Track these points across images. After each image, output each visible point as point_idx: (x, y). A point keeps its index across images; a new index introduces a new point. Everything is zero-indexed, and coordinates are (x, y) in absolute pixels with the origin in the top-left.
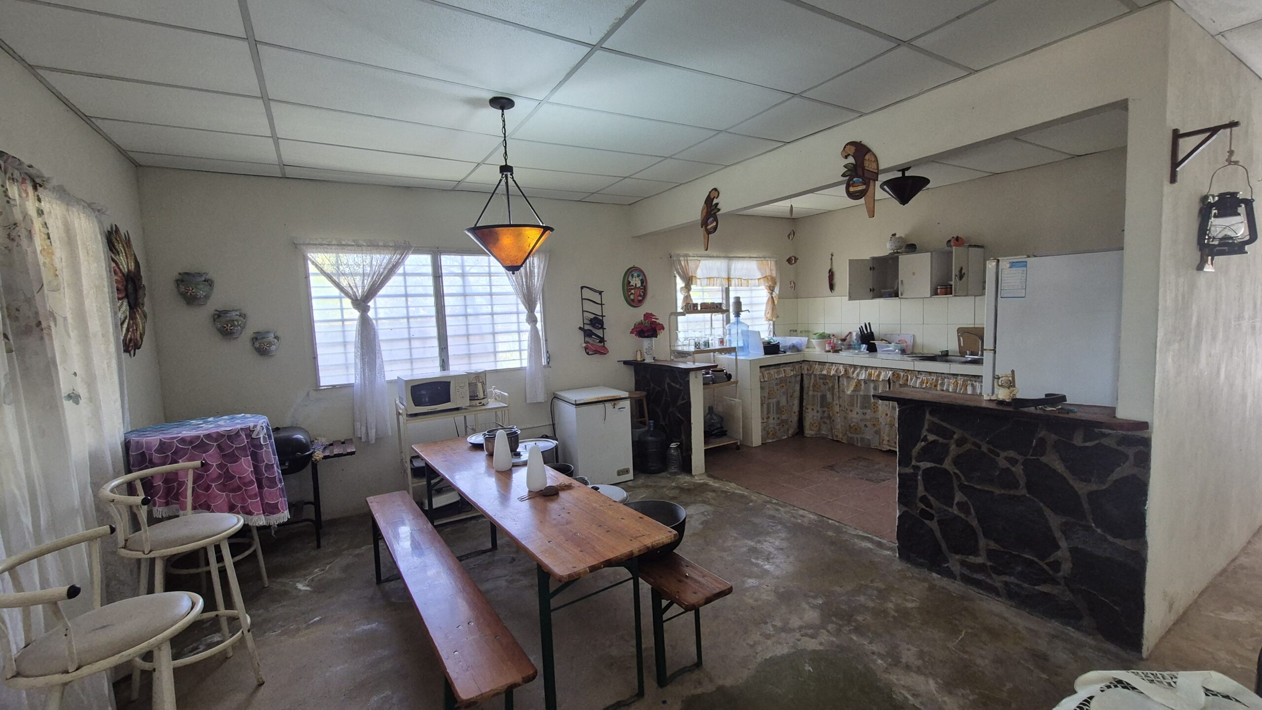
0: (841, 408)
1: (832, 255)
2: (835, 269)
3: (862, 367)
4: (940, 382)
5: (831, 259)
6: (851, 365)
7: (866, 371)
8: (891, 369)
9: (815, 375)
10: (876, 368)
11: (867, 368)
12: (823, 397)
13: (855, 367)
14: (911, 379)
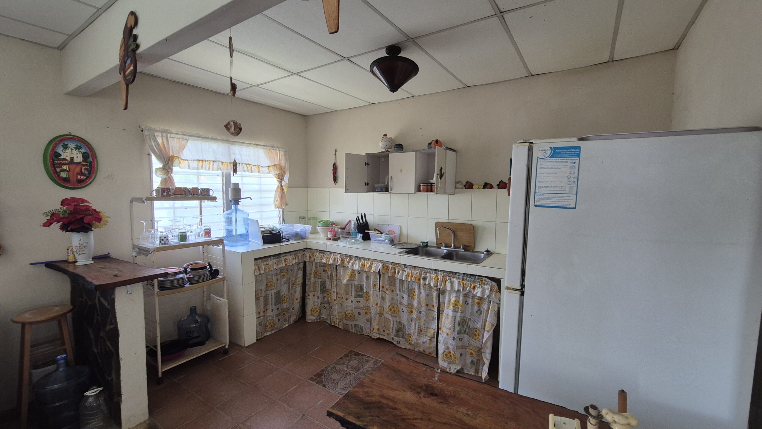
0: (338, 296)
1: (336, 151)
2: (338, 164)
3: (356, 257)
4: (423, 276)
5: (335, 154)
6: (347, 256)
7: (359, 261)
8: (381, 262)
9: (316, 263)
10: (369, 259)
11: (360, 258)
12: (323, 284)
13: (350, 257)
14: (399, 272)
